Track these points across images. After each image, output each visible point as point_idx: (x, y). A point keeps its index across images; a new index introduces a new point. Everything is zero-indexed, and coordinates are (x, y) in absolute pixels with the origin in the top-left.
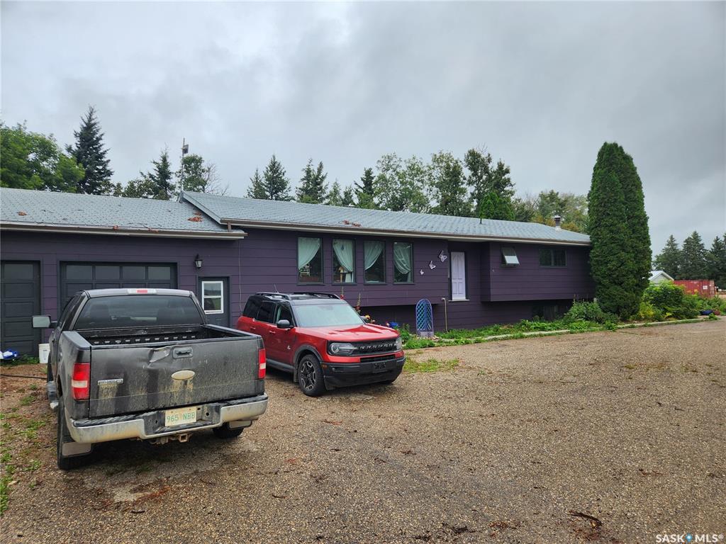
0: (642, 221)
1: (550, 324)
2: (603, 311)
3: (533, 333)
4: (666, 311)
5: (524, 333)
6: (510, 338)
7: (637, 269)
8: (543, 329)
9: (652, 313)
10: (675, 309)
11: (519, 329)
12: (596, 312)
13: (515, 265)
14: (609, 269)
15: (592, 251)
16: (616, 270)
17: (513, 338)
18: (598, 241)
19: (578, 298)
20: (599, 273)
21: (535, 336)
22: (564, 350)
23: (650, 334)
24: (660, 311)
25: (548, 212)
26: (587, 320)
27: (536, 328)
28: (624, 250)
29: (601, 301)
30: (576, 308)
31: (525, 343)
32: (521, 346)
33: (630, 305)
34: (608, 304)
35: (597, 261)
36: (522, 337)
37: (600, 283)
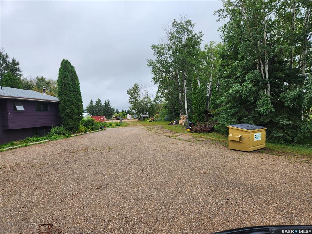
0: (79, 93)
1: (41, 138)
2: (65, 130)
3: (32, 143)
4: (89, 128)
5: (27, 144)
6: (20, 147)
7: (78, 112)
8: (38, 141)
9: (84, 129)
10: (92, 127)
11: (25, 142)
12: (62, 131)
13: (22, 111)
14: (67, 112)
15: (60, 105)
16: (70, 113)
17: (21, 147)
18: (62, 101)
19: (54, 125)
20: (63, 114)
21: (33, 144)
22: (46, 149)
23: (83, 137)
24: (87, 128)
25: (41, 87)
26: (58, 134)
27: (34, 141)
28: (73, 105)
29: (64, 126)
30: (53, 130)
31: (28, 148)
32: (25, 150)
33: (76, 126)
34: (67, 127)
35: (62, 109)
36: (26, 146)
37: (64, 118)
